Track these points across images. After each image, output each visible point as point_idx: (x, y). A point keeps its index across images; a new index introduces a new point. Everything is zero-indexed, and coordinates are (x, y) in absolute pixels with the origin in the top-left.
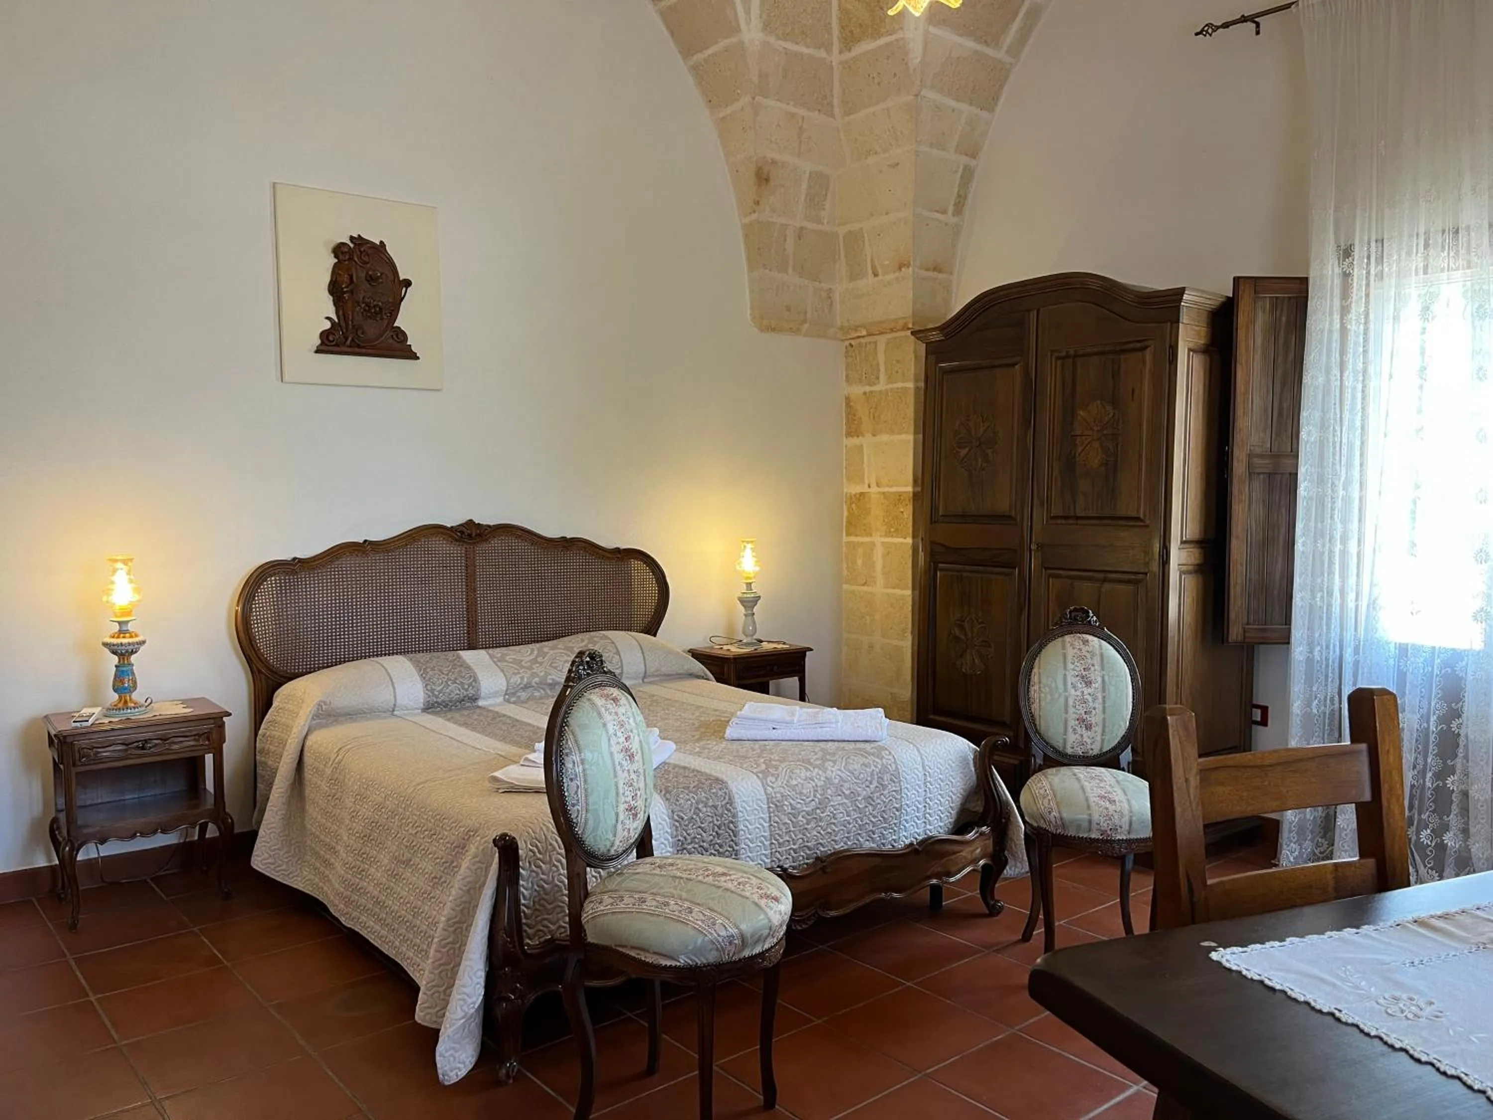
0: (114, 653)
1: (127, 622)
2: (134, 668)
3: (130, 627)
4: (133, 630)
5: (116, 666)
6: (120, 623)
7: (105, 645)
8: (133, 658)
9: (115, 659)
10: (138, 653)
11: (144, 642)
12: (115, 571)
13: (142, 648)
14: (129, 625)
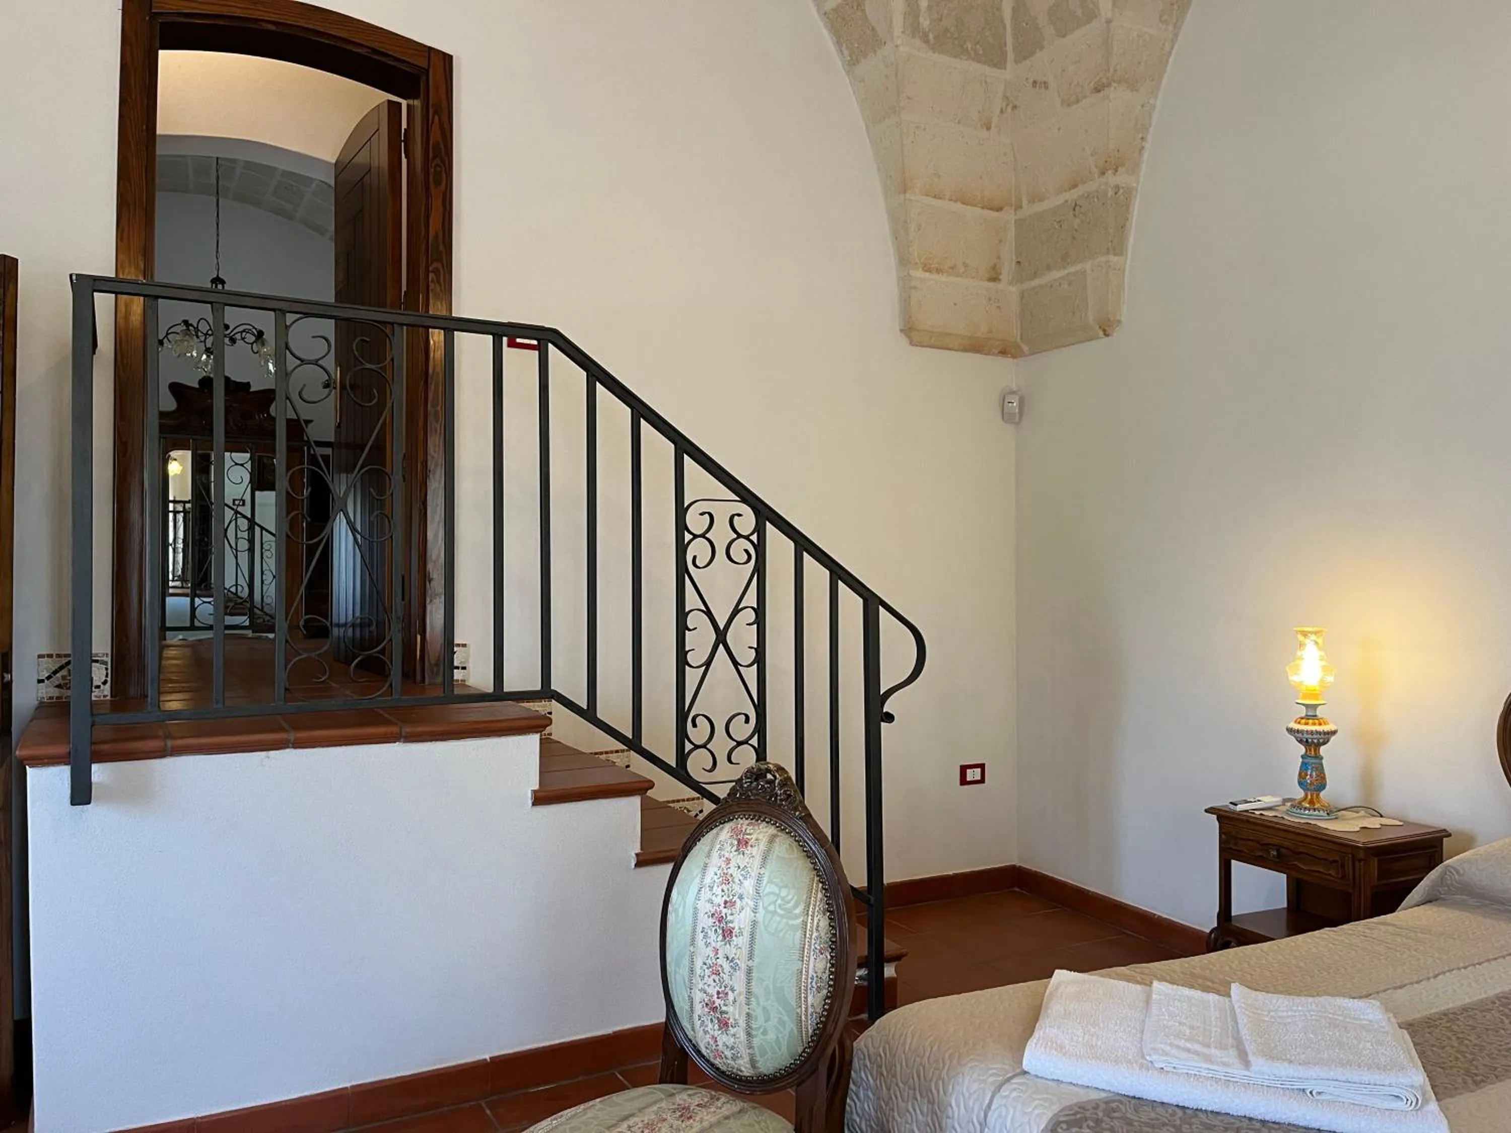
0: (1300, 741)
1: (1315, 707)
2: (1323, 761)
3: (1319, 712)
4: (1322, 716)
5: (1302, 757)
6: (1307, 706)
7: (1290, 731)
8: (1323, 750)
9: (1302, 749)
10: (1329, 743)
11: (1334, 733)
12: (1302, 645)
13: (1333, 738)
14: (1319, 708)
